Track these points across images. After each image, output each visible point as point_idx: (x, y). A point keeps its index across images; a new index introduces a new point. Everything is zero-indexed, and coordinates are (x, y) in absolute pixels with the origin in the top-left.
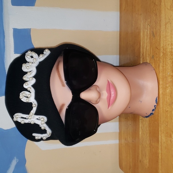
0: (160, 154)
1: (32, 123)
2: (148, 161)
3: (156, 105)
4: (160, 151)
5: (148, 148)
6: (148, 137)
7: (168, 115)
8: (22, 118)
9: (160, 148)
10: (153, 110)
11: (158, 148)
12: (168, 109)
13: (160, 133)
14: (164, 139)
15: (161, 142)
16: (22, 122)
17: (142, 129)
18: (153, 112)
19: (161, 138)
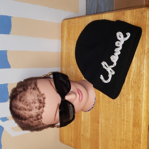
0: (101, 130)
1: (107, 70)
2: (89, 134)
3: (95, 101)
4: (100, 128)
5: (90, 127)
6: (90, 121)
7: (107, 108)
8: (105, 65)
9: (100, 126)
10: (94, 105)
11: (98, 127)
12: (107, 105)
13: (100, 118)
14: (103, 121)
15: (101, 123)
16: (104, 67)
17: (84, 116)
18: (93, 106)
19: (101, 121)
